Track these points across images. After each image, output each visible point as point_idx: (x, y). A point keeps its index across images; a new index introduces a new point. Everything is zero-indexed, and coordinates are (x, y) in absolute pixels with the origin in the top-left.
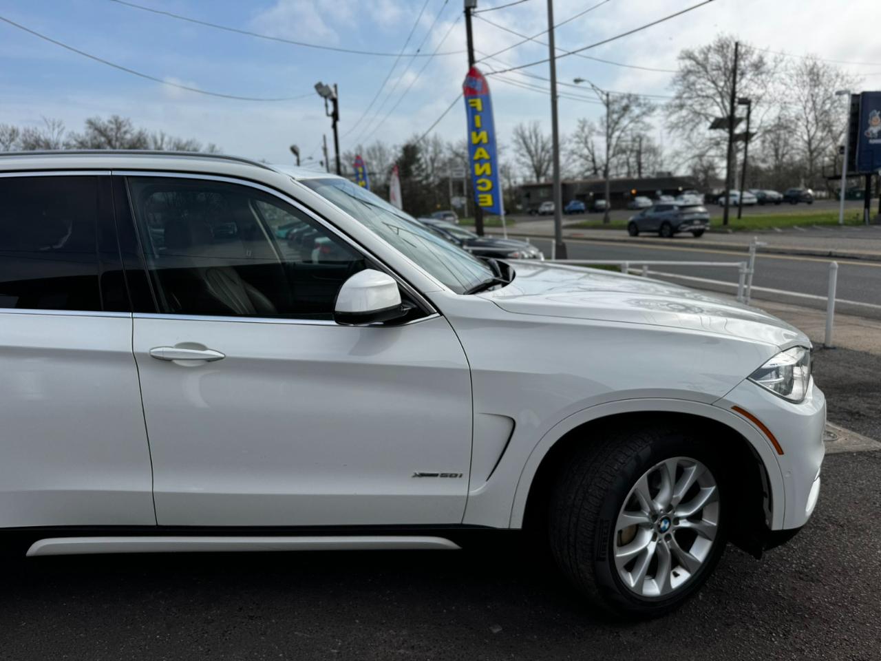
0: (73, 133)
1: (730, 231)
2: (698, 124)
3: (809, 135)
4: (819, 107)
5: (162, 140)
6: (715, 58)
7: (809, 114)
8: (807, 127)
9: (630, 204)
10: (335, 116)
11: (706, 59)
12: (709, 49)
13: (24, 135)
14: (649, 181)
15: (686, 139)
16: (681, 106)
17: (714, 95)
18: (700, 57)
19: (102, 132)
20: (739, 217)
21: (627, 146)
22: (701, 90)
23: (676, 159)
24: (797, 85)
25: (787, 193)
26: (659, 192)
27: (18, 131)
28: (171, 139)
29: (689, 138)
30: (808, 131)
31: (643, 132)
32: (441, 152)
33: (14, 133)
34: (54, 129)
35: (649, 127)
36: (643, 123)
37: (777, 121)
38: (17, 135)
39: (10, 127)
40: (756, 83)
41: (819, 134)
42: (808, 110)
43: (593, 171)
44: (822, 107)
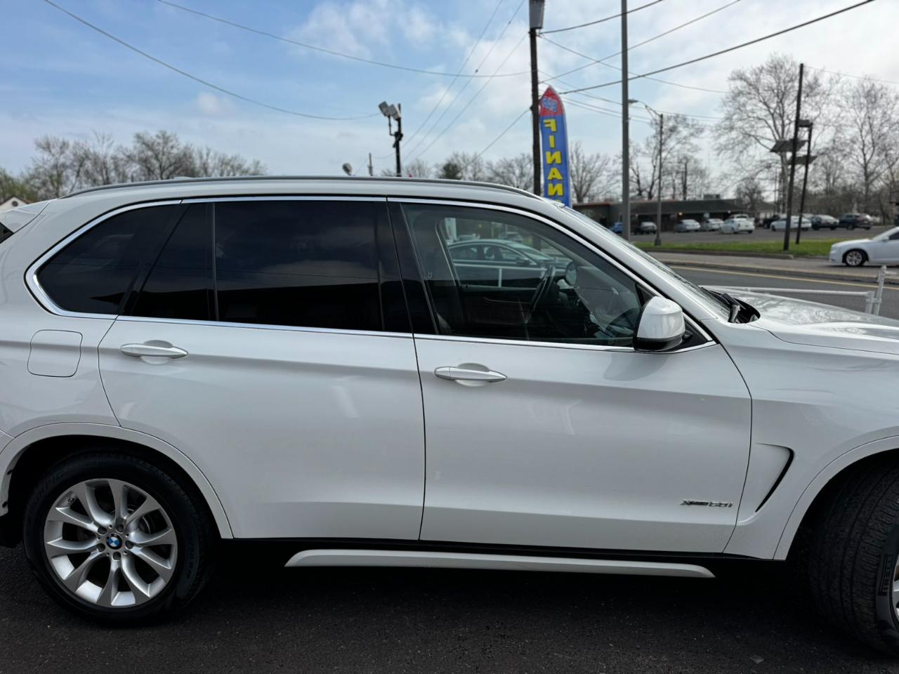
0: (121, 147)
1: (791, 256)
2: (747, 146)
3: (865, 159)
4: (875, 130)
5: (208, 155)
6: (767, 80)
7: (866, 136)
8: (863, 150)
9: (677, 227)
10: (399, 135)
11: (758, 80)
12: (761, 70)
13: (74, 148)
14: (694, 203)
15: (736, 161)
16: (732, 128)
17: (766, 116)
18: (752, 78)
19: (149, 146)
20: (797, 242)
21: (672, 168)
22: (753, 112)
23: (725, 182)
24: (853, 107)
25: (844, 218)
26: (707, 215)
27: (68, 145)
28: (216, 154)
29: (738, 160)
30: (865, 155)
31: (690, 154)
32: (480, 171)
33: (64, 145)
34: (103, 143)
35: (696, 149)
36: (691, 144)
37: (831, 144)
38: (67, 148)
39: (61, 140)
40: (810, 105)
41: (876, 158)
42: (864, 133)
43: (637, 192)
44: (879, 130)
